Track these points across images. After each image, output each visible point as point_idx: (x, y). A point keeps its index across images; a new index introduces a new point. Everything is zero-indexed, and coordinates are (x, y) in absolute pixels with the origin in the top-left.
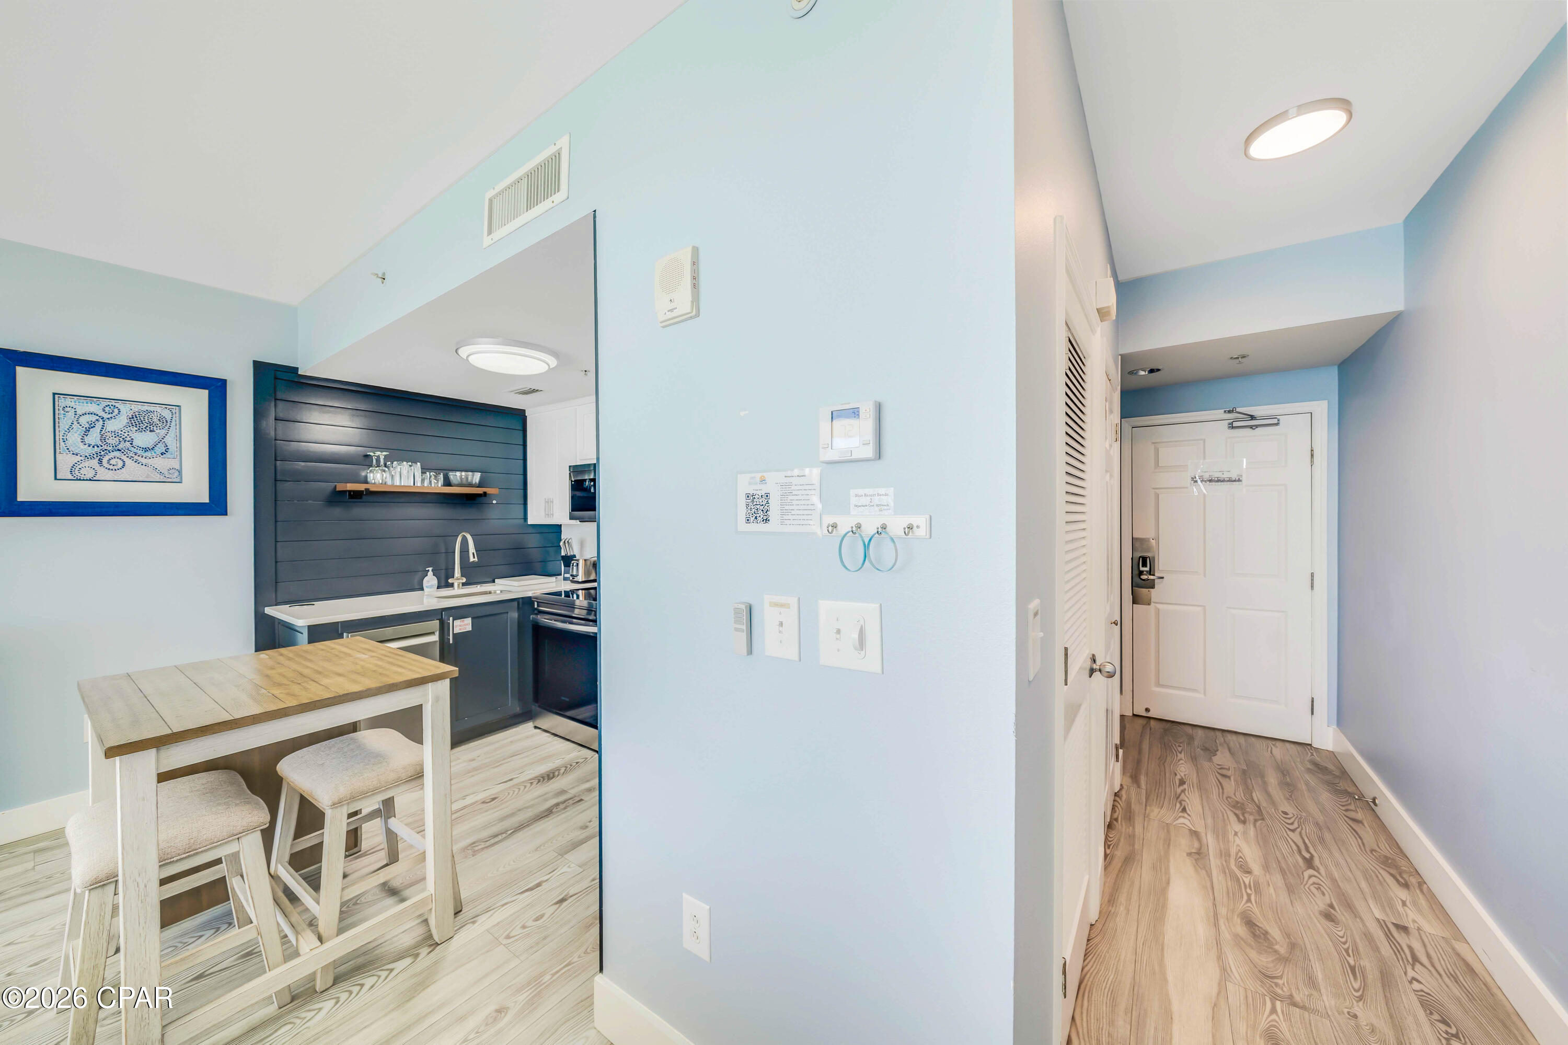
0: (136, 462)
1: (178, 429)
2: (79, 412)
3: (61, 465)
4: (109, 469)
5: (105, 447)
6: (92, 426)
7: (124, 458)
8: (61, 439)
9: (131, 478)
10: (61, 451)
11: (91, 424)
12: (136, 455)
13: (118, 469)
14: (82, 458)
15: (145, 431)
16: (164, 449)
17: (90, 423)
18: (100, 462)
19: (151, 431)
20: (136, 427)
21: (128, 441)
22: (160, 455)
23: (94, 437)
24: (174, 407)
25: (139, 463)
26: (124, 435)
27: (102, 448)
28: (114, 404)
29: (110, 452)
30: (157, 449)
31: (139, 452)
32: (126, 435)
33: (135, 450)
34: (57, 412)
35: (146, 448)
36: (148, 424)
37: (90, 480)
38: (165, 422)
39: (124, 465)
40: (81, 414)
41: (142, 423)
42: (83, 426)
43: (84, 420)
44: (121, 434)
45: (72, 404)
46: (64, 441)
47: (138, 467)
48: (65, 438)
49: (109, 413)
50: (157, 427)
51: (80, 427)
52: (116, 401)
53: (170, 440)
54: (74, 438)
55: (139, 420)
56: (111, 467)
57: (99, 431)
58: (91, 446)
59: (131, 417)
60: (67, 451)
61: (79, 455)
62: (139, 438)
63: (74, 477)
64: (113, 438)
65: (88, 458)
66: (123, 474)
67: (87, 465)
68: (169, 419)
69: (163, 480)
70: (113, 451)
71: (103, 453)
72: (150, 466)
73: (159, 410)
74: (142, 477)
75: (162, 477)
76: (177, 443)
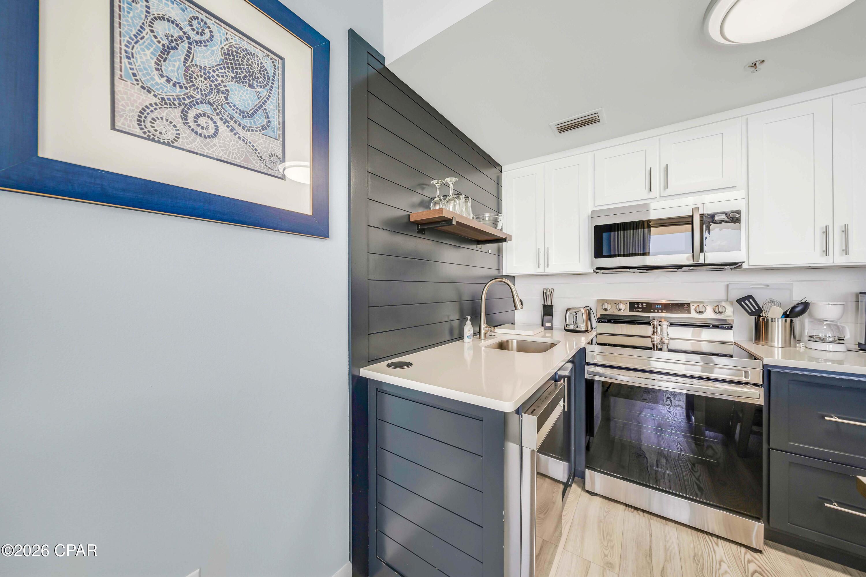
0: (231, 131)
1: (281, 95)
2: (154, 11)
3: (123, 102)
4: (196, 133)
5: (192, 92)
6: (173, 45)
7: (217, 120)
8: (123, 52)
9: (226, 156)
10: (123, 74)
11: (172, 41)
12: (231, 119)
13: (209, 137)
14: (156, 101)
15: (242, 82)
16: (265, 120)
17: (170, 38)
18: (185, 117)
19: (250, 86)
20: (233, 72)
21: (223, 93)
22: (260, 129)
23: (175, 67)
24: (277, 58)
25: (235, 134)
26: (216, 80)
27: (187, 91)
28: (205, 19)
29: (197, 103)
30: (257, 118)
31: (236, 116)
32: (220, 79)
33: (230, 111)
35: (243, 112)
36: (246, 72)
37: (169, 144)
38: (266, 77)
39: (216, 132)
40: (156, 15)
41: (240, 69)
42: (159, 39)
43: (161, 29)
44: (213, 77)
46: (128, 58)
47: (233, 140)
48: (129, 50)
49: (198, 33)
50: (257, 82)
51: (155, 40)
52: (207, 15)
53: (272, 109)
54: (144, 56)
55: (237, 63)
56: (199, 130)
57: (183, 60)
58: (172, 83)
59: (226, 52)
60: (133, 78)
61: (153, 93)
62: (236, 92)
63: (145, 133)
64: (203, 79)
65: (166, 103)
66: (216, 148)
67: (164, 115)
68: (271, 75)
69: (264, 171)
70: (202, 103)
71: (187, 101)
72: (248, 144)
73: (260, 55)
74: (239, 158)
75: (262, 165)
76: (279, 116)
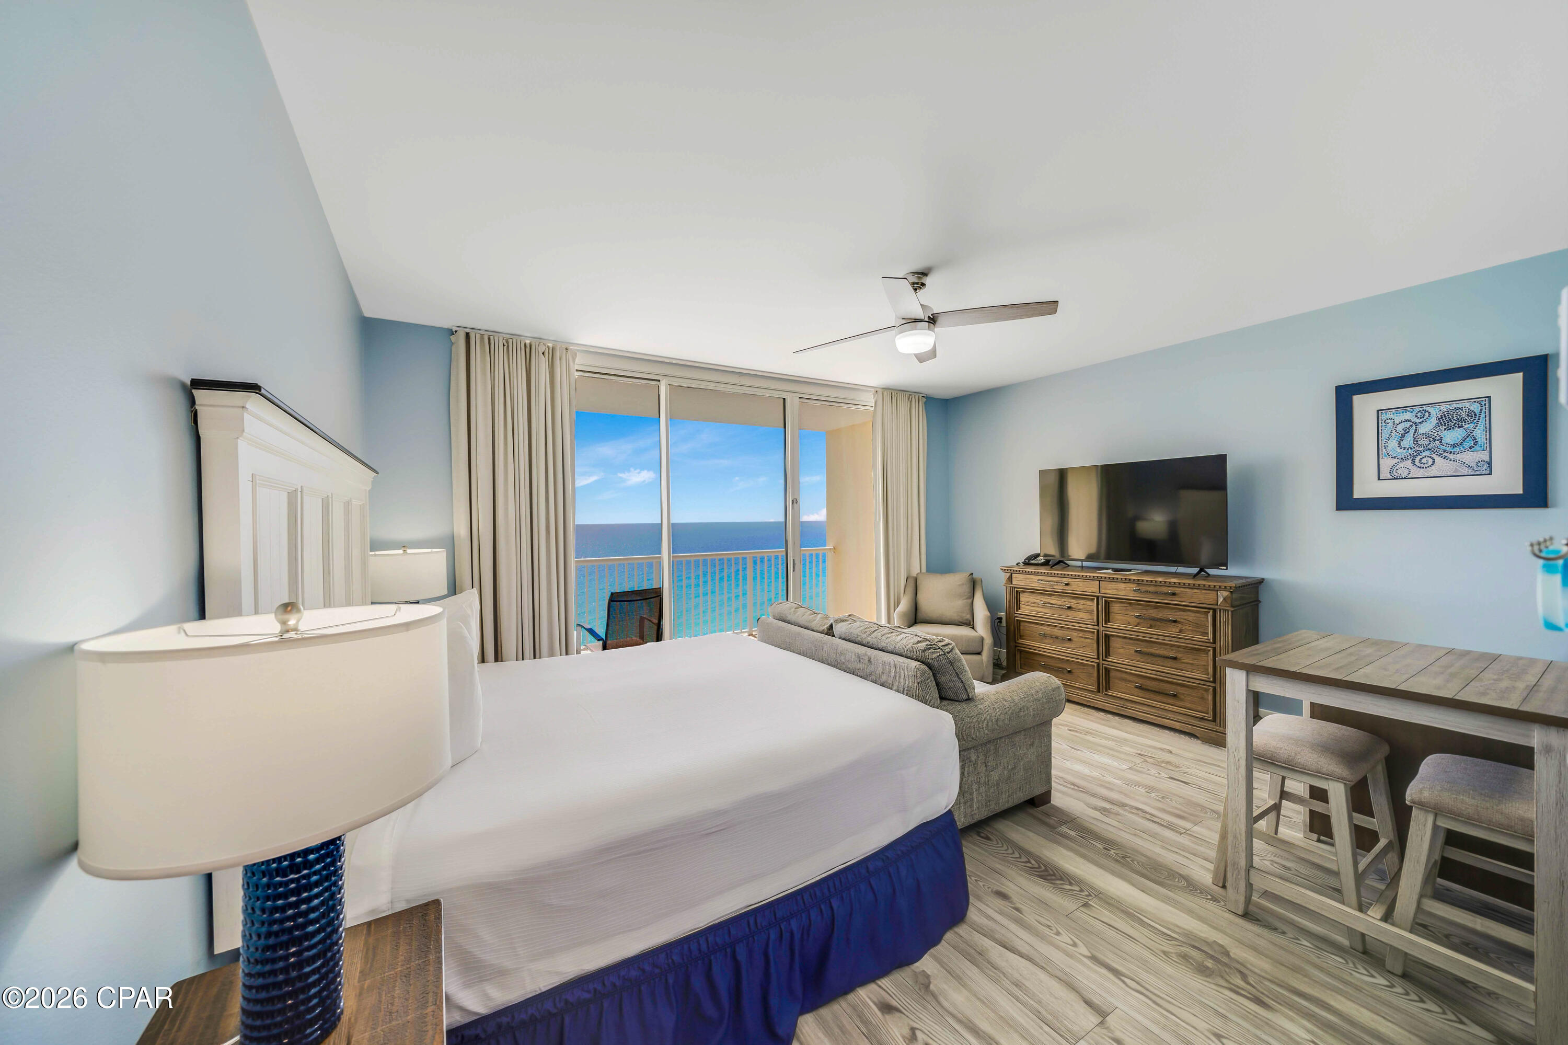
0: (1444, 458)
1: (1488, 420)
2: (1397, 422)
3: (1383, 468)
4: (1420, 467)
5: (1418, 448)
6: (1406, 431)
7: (1434, 456)
8: (1383, 447)
9: (1441, 473)
10: (1383, 456)
11: (1406, 430)
12: (1444, 452)
13: (1428, 467)
14: (1399, 460)
15: (1453, 428)
16: (1473, 443)
18: (1413, 462)
19: (1459, 427)
20: (1445, 426)
21: (1438, 440)
22: (1468, 449)
23: (1408, 441)
24: (1484, 399)
25: (1447, 459)
26: (1434, 435)
27: (1415, 449)
28: (1425, 409)
29: (1421, 452)
30: (1466, 443)
31: (1448, 449)
32: (1435, 434)
33: (1444, 448)
34: (1380, 425)
35: (1454, 444)
36: (1456, 421)
37: (1405, 478)
38: (1473, 416)
39: (1434, 462)
40: (1398, 423)
41: (1451, 421)
42: (1400, 433)
43: (1400, 428)
44: (1431, 435)
45: (1392, 416)
46: (1385, 448)
47: (1446, 463)
48: (1386, 445)
49: (1421, 418)
50: (1465, 422)
51: (1397, 434)
52: (1427, 406)
53: (1479, 433)
54: (1393, 444)
55: (1448, 419)
56: (1422, 465)
57: (1412, 435)
58: (1406, 449)
59: (1440, 417)
60: (1387, 455)
61: (1397, 457)
62: (1448, 436)
63: (1393, 477)
64: (1425, 439)
65: (1403, 460)
66: (1433, 471)
67: (1402, 466)
68: (1477, 412)
69: (1472, 474)
70: (1424, 451)
71: (1415, 454)
72: (1458, 461)
73: (1467, 405)
74: (1450, 472)
75: (1470, 471)
76: (1486, 435)
